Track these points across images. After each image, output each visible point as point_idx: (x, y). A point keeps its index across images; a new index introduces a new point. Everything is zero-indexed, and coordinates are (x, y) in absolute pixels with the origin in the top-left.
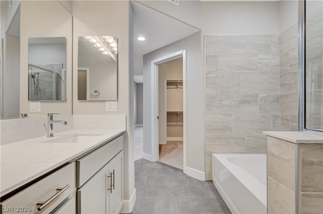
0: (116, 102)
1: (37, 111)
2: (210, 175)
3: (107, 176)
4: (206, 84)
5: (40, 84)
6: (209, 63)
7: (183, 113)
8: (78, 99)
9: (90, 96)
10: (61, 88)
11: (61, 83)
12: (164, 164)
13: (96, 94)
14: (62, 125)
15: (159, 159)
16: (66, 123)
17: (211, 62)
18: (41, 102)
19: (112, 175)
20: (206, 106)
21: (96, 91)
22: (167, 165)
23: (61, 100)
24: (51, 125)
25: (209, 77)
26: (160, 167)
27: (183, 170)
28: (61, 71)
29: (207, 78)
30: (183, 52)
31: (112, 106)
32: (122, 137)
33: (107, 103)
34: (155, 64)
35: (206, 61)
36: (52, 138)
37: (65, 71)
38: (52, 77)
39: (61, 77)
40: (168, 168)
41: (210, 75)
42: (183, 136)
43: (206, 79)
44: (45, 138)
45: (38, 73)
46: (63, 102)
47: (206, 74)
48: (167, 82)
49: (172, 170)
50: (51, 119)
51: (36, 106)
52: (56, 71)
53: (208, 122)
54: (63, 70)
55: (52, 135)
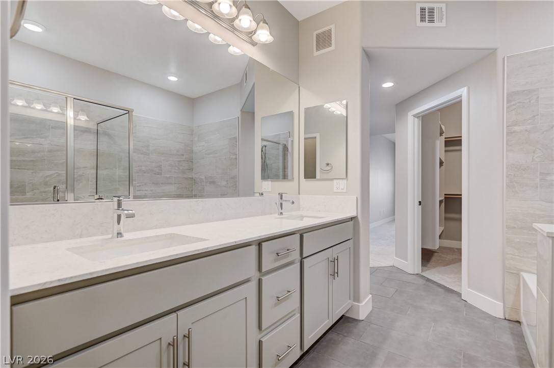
0: (345, 181)
1: (268, 190)
2: (516, 310)
3: (330, 260)
4: (507, 144)
5: (267, 158)
6: (514, 105)
7: (463, 197)
8: (305, 178)
9: (320, 171)
10: (287, 162)
11: (287, 155)
12: (428, 280)
13: (328, 168)
14: (290, 204)
15: (422, 271)
16: (293, 203)
17: (519, 103)
18: (271, 181)
19: (335, 261)
20: (507, 185)
21: (328, 164)
22: (435, 282)
23: (288, 179)
24: (281, 204)
25: (514, 132)
26: (421, 282)
27: (461, 294)
28: (288, 141)
29: (510, 133)
30: (463, 92)
31: (340, 185)
32: (351, 223)
33: (335, 181)
34: (414, 116)
35: (507, 103)
36: (282, 216)
37: (292, 141)
38: (279, 149)
39: (288, 148)
40: (435, 286)
41: (517, 128)
42: (460, 240)
43: (507, 136)
44: (276, 215)
45: (266, 146)
46: (290, 180)
47: (507, 126)
48: (445, 141)
49: (440, 290)
50: (281, 198)
51: (267, 186)
52: (282, 142)
53: (511, 214)
54: (290, 140)
55: (281, 213)
